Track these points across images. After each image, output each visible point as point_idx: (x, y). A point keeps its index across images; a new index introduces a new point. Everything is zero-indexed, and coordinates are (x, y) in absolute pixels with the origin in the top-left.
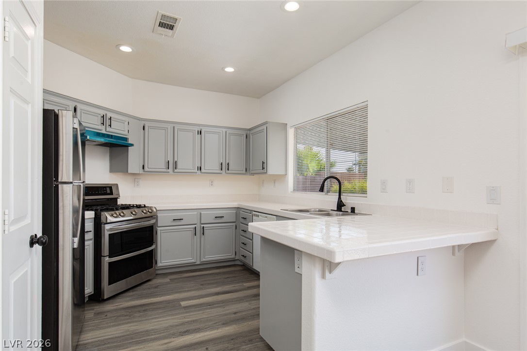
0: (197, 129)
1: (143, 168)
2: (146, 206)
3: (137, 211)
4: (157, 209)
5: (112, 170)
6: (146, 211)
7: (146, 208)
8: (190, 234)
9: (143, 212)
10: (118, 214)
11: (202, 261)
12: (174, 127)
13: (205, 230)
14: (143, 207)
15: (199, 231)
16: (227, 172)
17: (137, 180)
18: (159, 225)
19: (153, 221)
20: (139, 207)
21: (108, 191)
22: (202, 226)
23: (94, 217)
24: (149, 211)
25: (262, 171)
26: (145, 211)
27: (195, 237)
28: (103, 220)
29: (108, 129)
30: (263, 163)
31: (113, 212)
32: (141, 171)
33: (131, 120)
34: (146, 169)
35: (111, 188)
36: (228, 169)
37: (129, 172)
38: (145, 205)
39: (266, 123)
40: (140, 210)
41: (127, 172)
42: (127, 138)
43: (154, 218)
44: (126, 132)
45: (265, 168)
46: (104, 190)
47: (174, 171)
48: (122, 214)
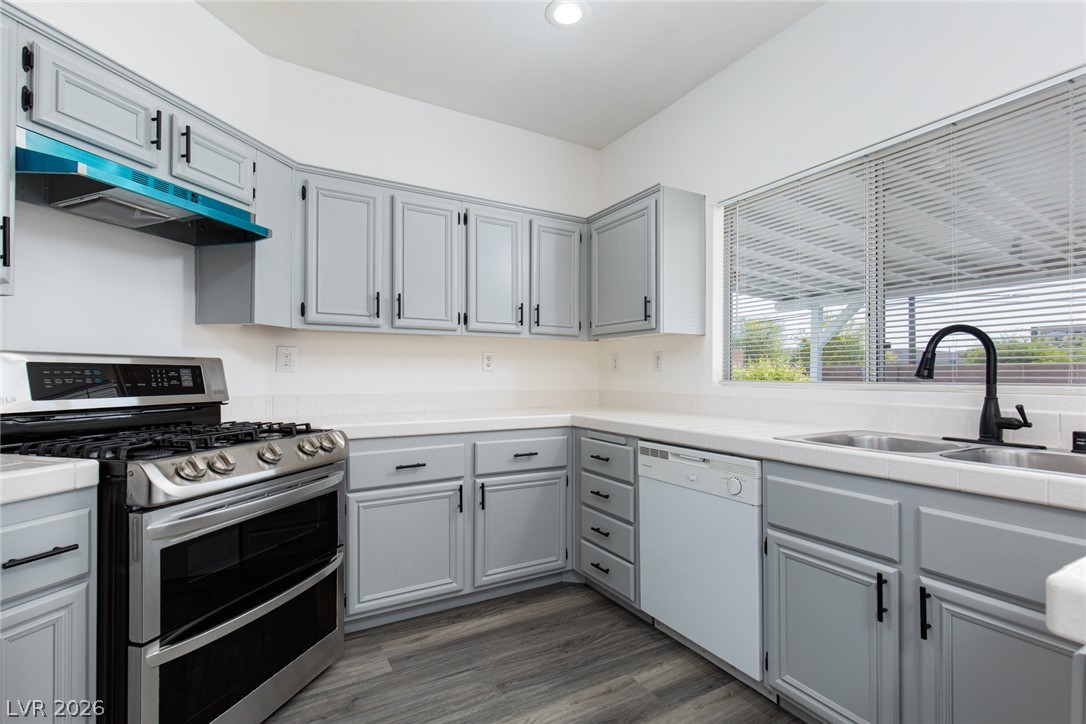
0: (458, 208)
1: (303, 314)
2: (313, 427)
3: (278, 449)
4: (349, 437)
5: (203, 315)
6: (312, 445)
7: (313, 437)
8: (444, 507)
9: (301, 449)
10: (202, 466)
11: (477, 584)
12: (392, 198)
13: (487, 494)
14: (300, 432)
15: (471, 499)
16: (535, 329)
17: (283, 350)
18: (353, 486)
19: (335, 479)
20: (288, 431)
21: (187, 380)
22: (480, 481)
23: (96, 481)
24: (322, 448)
25: (645, 325)
26: (308, 447)
27: (460, 516)
28: (135, 495)
29: (180, 168)
30: (647, 301)
31: (181, 460)
32: (296, 322)
33: (263, 161)
34: (311, 314)
35: (196, 371)
36: (538, 322)
37: (258, 320)
38: (307, 425)
39: (655, 190)
40: (291, 443)
41: (251, 319)
42: (249, 213)
43: (339, 468)
44: (247, 196)
45: (653, 317)
46: (170, 379)
47: (392, 325)
48: (220, 465)
